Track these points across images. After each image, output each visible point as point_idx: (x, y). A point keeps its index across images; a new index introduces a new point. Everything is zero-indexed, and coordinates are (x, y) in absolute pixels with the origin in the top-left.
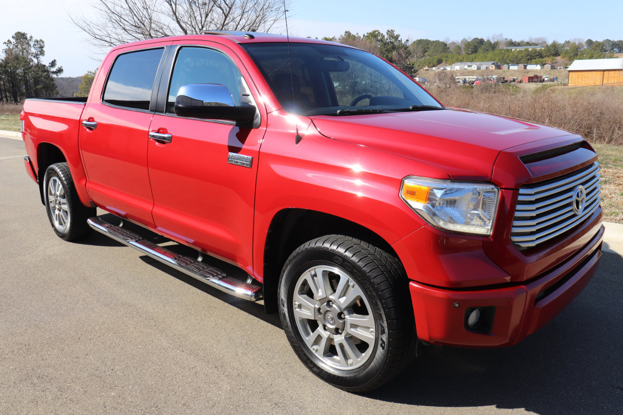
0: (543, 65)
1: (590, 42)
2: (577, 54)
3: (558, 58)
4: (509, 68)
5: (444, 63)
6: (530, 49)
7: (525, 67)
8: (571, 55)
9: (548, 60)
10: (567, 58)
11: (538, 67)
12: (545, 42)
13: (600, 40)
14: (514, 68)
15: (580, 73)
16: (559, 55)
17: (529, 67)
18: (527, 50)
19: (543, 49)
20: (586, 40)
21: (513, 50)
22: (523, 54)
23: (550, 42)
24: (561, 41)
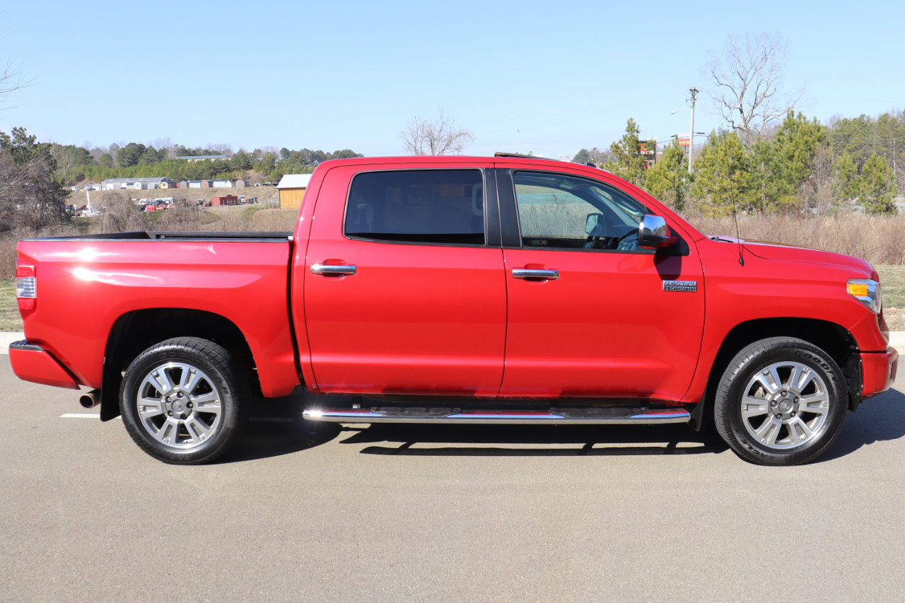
0: (234, 181)
1: (285, 152)
2: (274, 167)
3: (251, 172)
4: (188, 186)
5: (87, 179)
6: (213, 160)
7: (211, 185)
8: (266, 167)
9: (238, 174)
10: (261, 172)
11: (229, 184)
12: (229, 151)
13: (298, 149)
14: (195, 185)
15: (294, 191)
16: (252, 168)
17: (217, 184)
18: (208, 160)
19: (230, 159)
20: (280, 149)
21: (189, 161)
22: (203, 167)
23: (235, 151)
24: (250, 150)
